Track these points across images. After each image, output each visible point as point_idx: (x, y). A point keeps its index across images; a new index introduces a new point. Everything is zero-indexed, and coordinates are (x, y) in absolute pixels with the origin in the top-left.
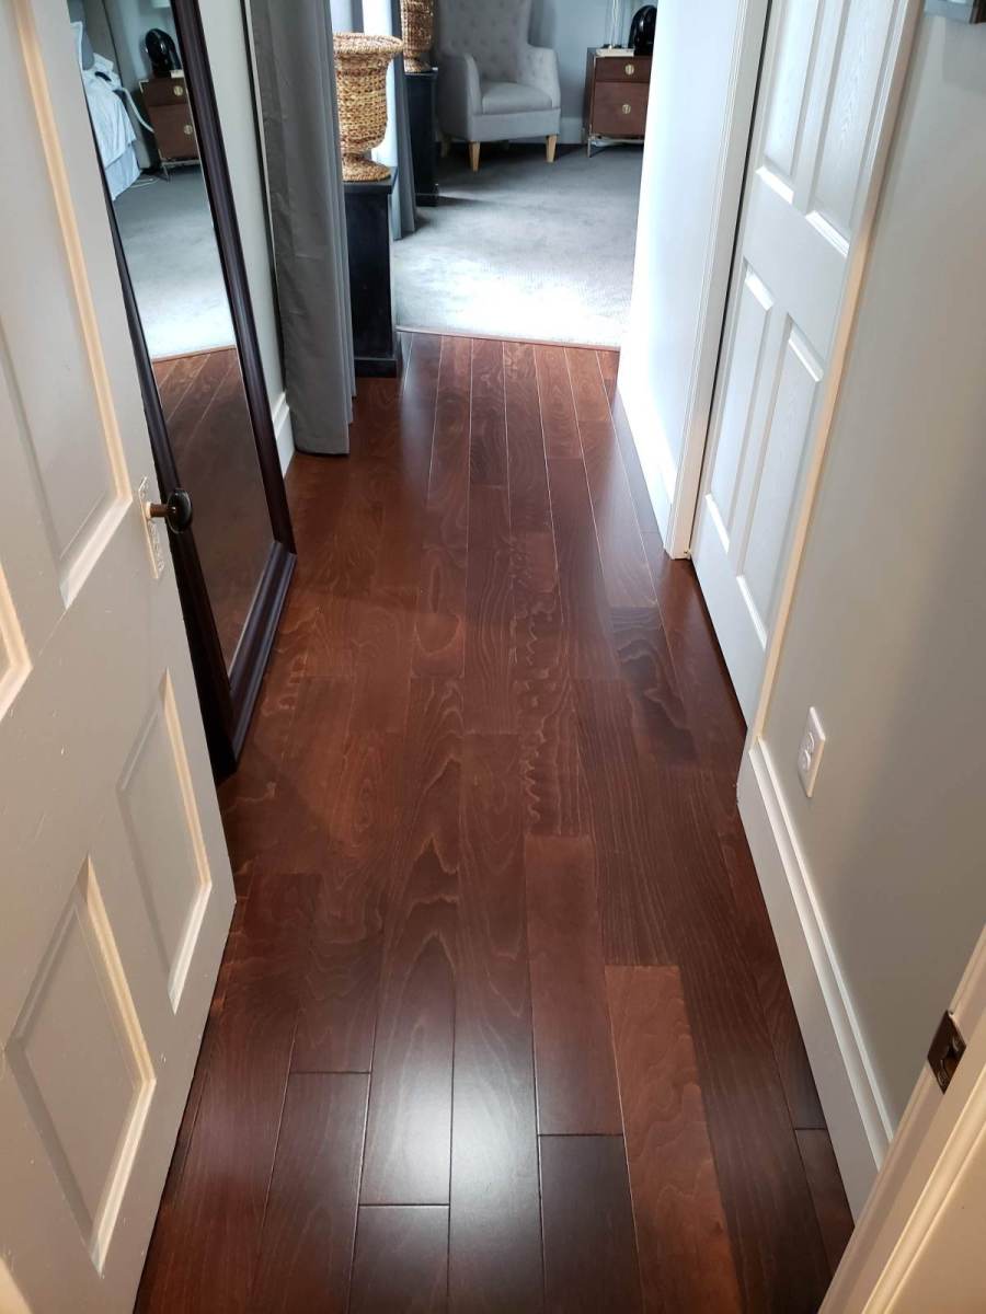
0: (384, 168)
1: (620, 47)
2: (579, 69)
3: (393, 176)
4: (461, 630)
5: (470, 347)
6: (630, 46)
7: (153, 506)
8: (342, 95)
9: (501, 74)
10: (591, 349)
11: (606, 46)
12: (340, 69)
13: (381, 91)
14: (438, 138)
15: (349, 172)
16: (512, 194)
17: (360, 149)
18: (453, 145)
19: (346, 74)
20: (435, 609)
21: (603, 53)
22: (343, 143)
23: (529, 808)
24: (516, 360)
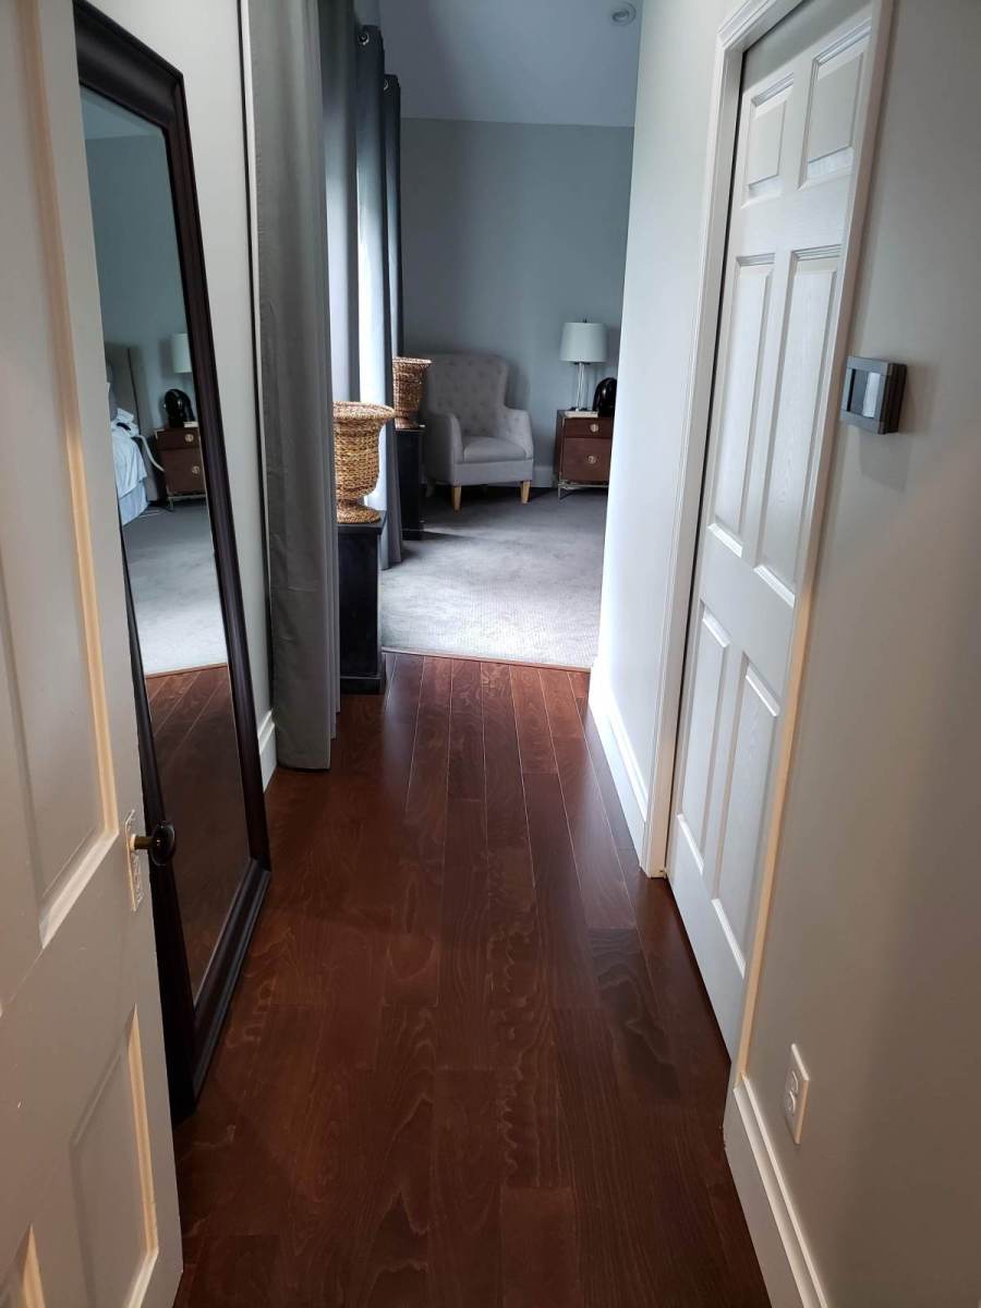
0: (376, 512)
1: (585, 410)
2: (550, 426)
3: (383, 519)
4: (435, 954)
5: (451, 667)
6: (594, 409)
7: (137, 839)
8: (339, 452)
9: (481, 429)
10: (564, 670)
11: (573, 409)
12: (338, 430)
13: (374, 449)
14: (423, 481)
15: (342, 515)
16: (489, 530)
17: (353, 496)
18: (438, 488)
19: (344, 435)
20: (409, 932)
21: (571, 415)
22: (338, 491)
23: (506, 1154)
24: (493, 679)
